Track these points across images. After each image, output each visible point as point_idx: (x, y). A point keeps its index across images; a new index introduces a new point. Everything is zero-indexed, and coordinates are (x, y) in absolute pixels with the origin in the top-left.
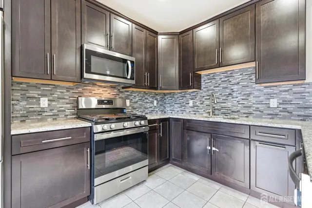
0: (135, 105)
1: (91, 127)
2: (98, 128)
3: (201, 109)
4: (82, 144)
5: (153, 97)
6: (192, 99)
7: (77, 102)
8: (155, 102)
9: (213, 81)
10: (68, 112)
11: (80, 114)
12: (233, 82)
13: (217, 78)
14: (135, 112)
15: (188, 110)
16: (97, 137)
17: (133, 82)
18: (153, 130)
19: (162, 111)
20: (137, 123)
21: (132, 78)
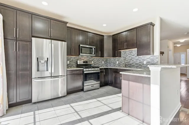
0: (95, 63)
1: (83, 70)
2: (85, 70)
3: (121, 65)
4: (81, 74)
5: (102, 60)
6: (118, 61)
7: (77, 62)
8: (103, 62)
9: (125, 54)
10: (74, 65)
11: (78, 66)
12: (132, 54)
13: (127, 53)
14: (95, 66)
15: (116, 65)
16: (85, 72)
17: (95, 55)
18: (101, 72)
19: (106, 66)
20: (96, 69)
21: (94, 54)
